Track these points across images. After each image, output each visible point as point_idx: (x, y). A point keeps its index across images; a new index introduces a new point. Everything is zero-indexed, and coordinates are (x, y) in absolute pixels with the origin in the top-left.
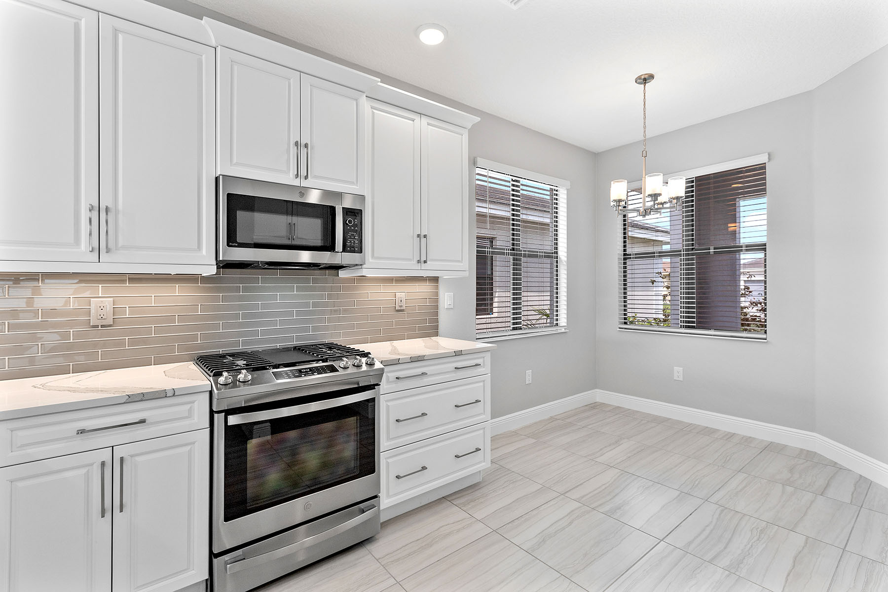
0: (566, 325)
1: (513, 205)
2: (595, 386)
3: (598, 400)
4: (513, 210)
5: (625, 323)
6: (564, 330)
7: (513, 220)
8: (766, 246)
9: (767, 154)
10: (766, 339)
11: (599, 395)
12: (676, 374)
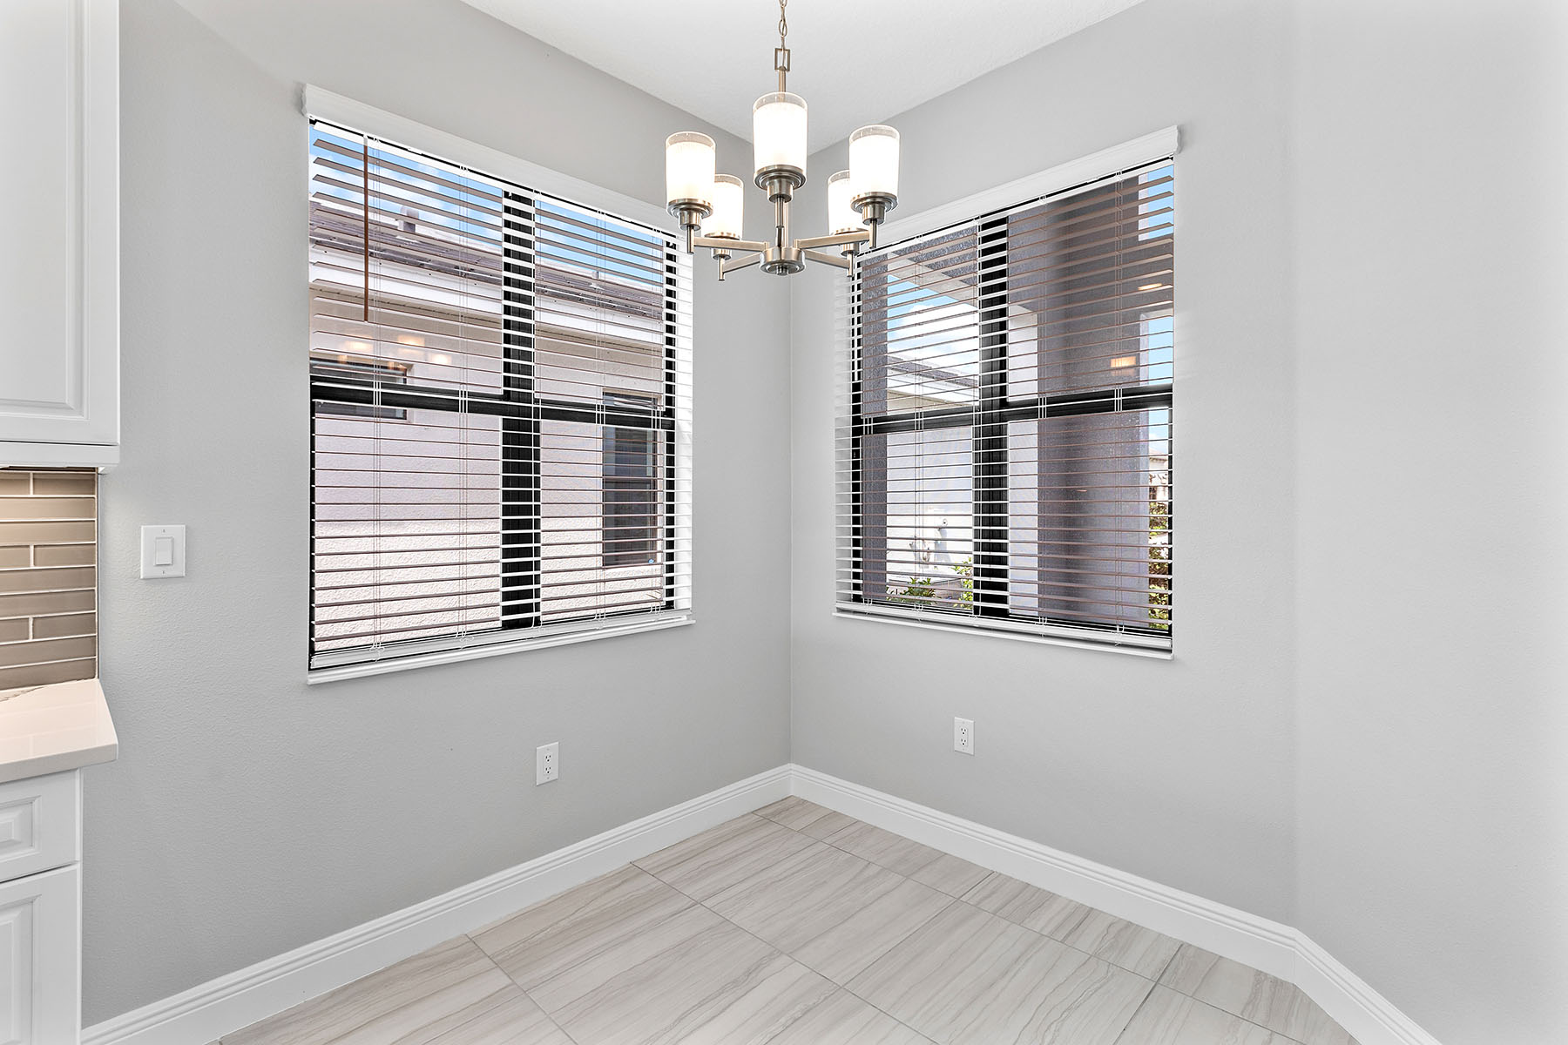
0: (689, 606)
1: (508, 281)
2: (786, 755)
3: (794, 790)
4: (507, 296)
5: (857, 599)
6: (685, 618)
7: (507, 324)
8: (1171, 391)
9: (1175, 128)
10: (1170, 651)
11: (796, 780)
12: (958, 735)
